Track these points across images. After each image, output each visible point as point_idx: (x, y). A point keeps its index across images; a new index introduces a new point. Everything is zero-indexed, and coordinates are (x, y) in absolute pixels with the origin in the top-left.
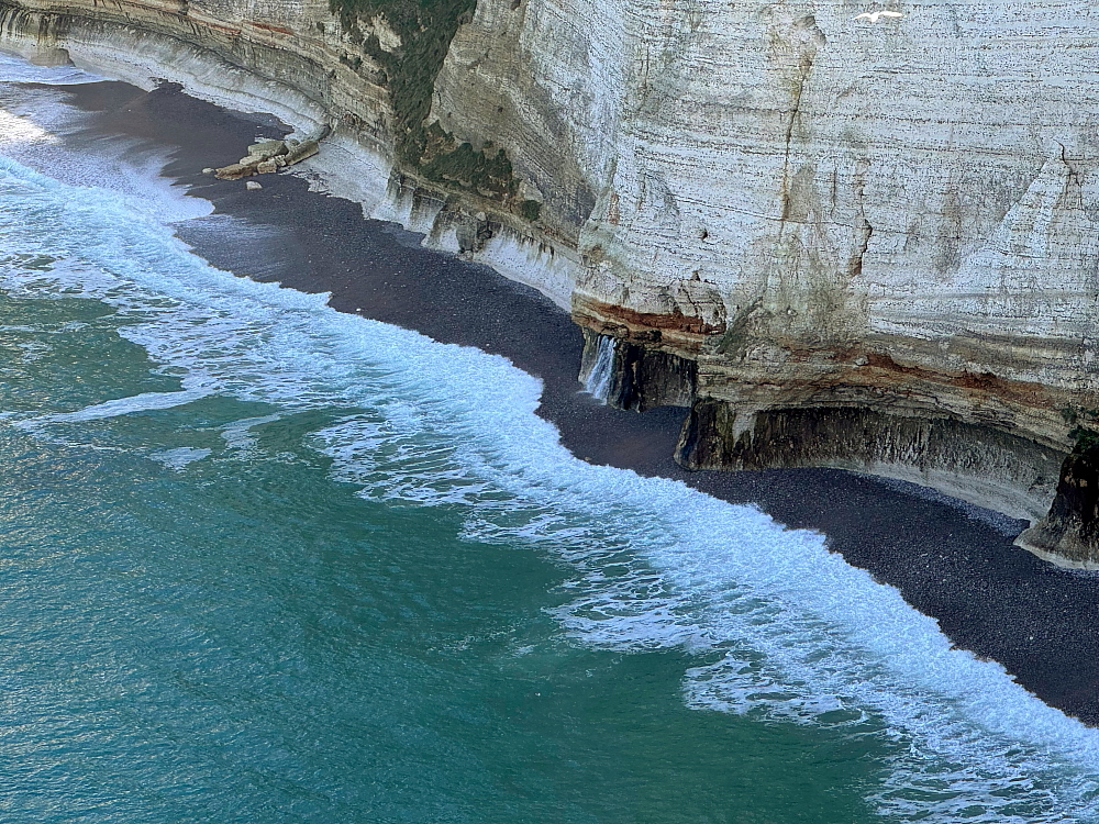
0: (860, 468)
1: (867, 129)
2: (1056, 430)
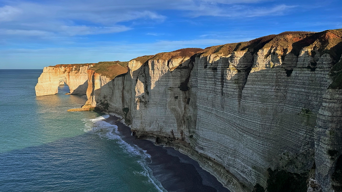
0: (146, 139)
1: (145, 119)
2: (156, 137)
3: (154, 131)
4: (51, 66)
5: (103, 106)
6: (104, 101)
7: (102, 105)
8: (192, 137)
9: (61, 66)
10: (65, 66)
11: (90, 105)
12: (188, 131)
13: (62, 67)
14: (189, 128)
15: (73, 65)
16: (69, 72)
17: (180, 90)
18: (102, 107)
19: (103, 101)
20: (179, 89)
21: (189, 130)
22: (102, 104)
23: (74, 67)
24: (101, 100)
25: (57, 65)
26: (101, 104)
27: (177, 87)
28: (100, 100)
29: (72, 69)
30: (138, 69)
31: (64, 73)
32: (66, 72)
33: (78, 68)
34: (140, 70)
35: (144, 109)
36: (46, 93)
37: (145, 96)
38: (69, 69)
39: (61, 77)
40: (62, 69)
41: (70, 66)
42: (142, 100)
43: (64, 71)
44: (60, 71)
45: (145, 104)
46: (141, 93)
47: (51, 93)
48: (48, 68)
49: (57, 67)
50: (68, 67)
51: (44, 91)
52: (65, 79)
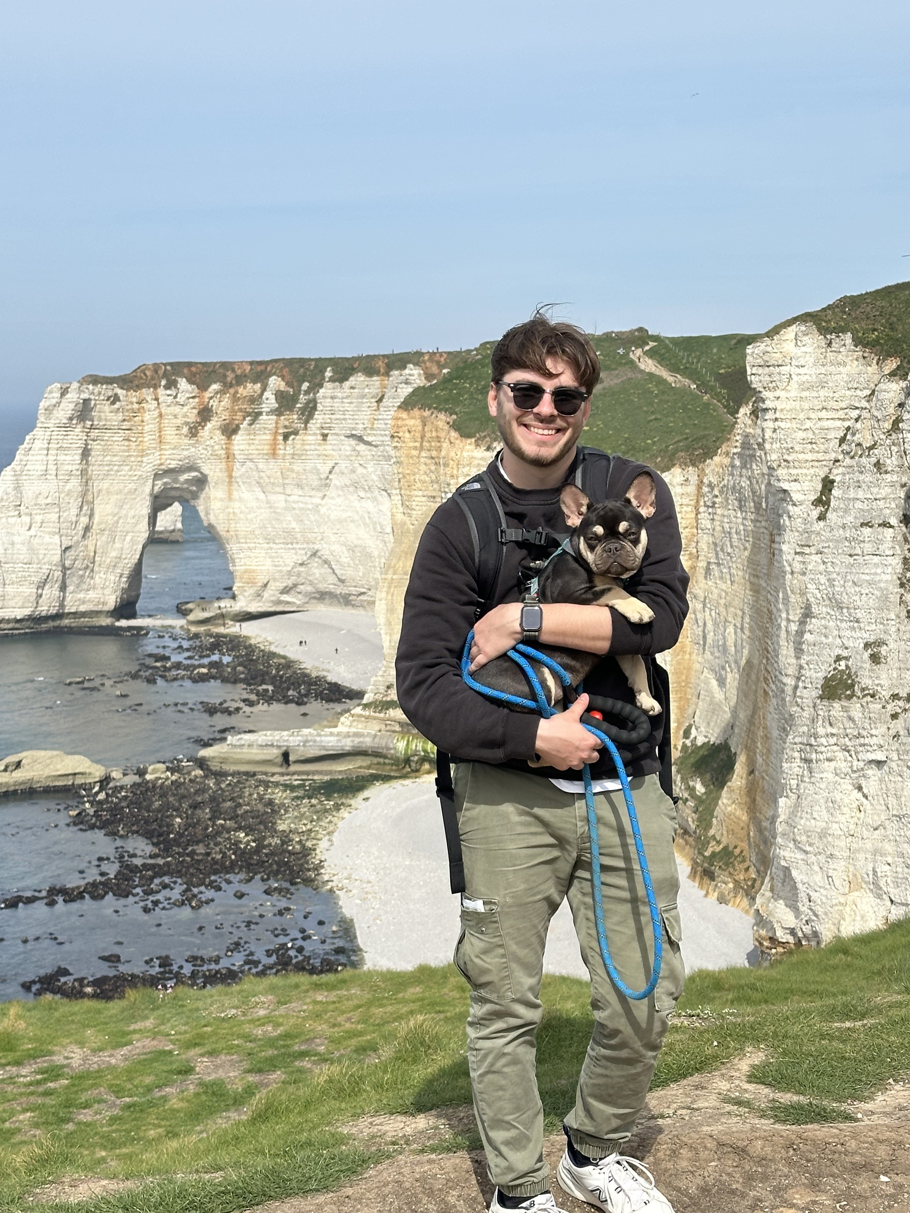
4: (95, 380)
9: (172, 374)
10: (202, 375)
13: (183, 381)
15: (260, 372)
16: (230, 431)
23: (275, 382)
25: (143, 369)
29: (255, 400)
30: (835, 405)
31: (193, 432)
32: (209, 425)
33: (307, 393)
34: (855, 414)
35: (879, 764)
36: (51, 593)
37: (892, 645)
38: (235, 399)
39: (173, 465)
40: (181, 398)
41: (240, 380)
42: (866, 682)
43: (193, 416)
44: (161, 415)
45: (895, 716)
46: (859, 614)
47: (91, 595)
48: (72, 396)
49: (138, 387)
50: (227, 386)
51: (42, 585)
52: (202, 481)
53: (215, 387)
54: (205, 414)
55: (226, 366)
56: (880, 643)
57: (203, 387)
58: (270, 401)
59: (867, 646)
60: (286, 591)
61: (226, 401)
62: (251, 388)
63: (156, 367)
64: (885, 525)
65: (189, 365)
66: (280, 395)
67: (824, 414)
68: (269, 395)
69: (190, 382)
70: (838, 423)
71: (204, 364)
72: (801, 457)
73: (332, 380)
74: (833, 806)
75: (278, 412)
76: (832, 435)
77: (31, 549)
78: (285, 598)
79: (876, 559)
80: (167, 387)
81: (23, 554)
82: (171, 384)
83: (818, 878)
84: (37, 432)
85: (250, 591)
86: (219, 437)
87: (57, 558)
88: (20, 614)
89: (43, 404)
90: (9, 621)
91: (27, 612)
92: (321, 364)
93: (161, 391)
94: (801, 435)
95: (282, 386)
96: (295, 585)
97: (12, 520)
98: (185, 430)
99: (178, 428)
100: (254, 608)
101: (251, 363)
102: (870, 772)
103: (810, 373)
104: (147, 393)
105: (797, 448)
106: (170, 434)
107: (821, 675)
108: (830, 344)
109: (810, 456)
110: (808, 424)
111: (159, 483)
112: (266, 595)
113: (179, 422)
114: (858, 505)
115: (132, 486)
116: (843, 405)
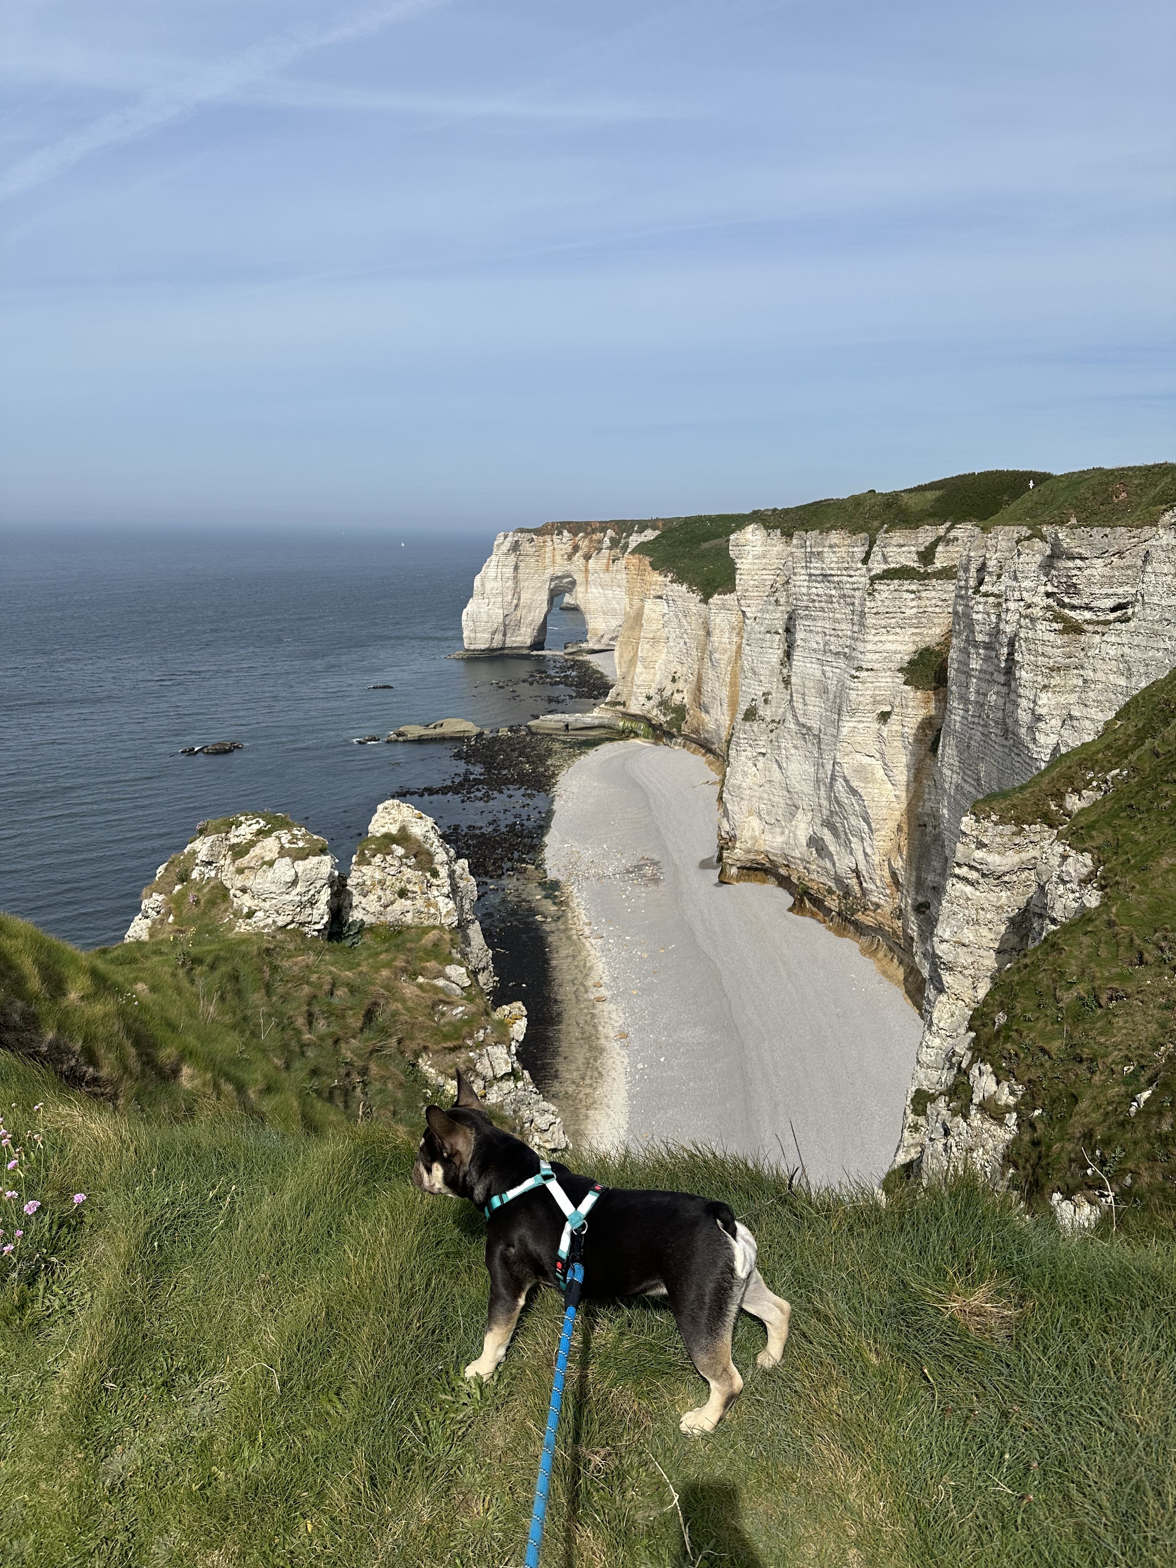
3: (793, 854)
4: (522, 531)
5: (665, 715)
6: (672, 694)
7: (661, 710)
8: (924, 913)
9: (558, 528)
10: (575, 528)
11: (624, 704)
12: (913, 879)
13: (565, 533)
14: (918, 869)
15: (603, 527)
16: (587, 557)
17: (905, 683)
18: (662, 717)
19: (667, 693)
20: (901, 678)
21: (918, 878)
22: (664, 704)
23: (610, 533)
24: (663, 687)
25: (546, 525)
26: (661, 704)
27: (895, 666)
28: (659, 690)
29: (600, 542)
30: (769, 567)
31: (570, 558)
32: (577, 554)
33: (625, 538)
34: (778, 572)
35: (764, 754)
36: (498, 637)
37: (774, 695)
38: (591, 541)
39: (560, 574)
40: (564, 540)
41: (594, 531)
42: (761, 713)
43: (570, 550)
44: (554, 549)
45: (772, 731)
46: (762, 678)
47: (519, 639)
48: (509, 539)
49: (544, 534)
50: (587, 534)
51: (494, 633)
52: (574, 583)
53: (581, 535)
54: (576, 548)
55: (588, 524)
56: (769, 693)
57: (576, 535)
58: (607, 542)
59: (764, 694)
60: (612, 639)
61: (586, 542)
62: (599, 535)
63: (553, 524)
64: (777, 633)
65: (569, 523)
66: (612, 539)
67: (764, 572)
68: (607, 539)
69: (569, 532)
70: (771, 577)
71: (576, 523)
72: (752, 594)
73: (637, 532)
74: (745, 774)
75: (610, 548)
76: (768, 583)
77: (489, 616)
78: (612, 643)
79: (771, 650)
80: (557, 535)
81: (484, 617)
82: (560, 533)
83: (737, 808)
84: (493, 557)
85: (595, 639)
86: (582, 561)
87: (501, 620)
88: (483, 647)
89: (496, 543)
90: (478, 650)
91: (487, 646)
92: (633, 523)
93: (555, 537)
94: (752, 582)
95: (614, 535)
96: (617, 637)
97: (480, 601)
98: (566, 557)
99: (562, 556)
100: (596, 647)
101: (600, 522)
102: (760, 758)
103: (759, 550)
104: (548, 538)
105: (750, 589)
106: (558, 559)
107: (746, 708)
108: (769, 535)
109: (756, 594)
110: (756, 577)
111: (553, 583)
112: (603, 641)
113: (563, 552)
114: (767, 622)
115: (540, 584)
116: (774, 567)
